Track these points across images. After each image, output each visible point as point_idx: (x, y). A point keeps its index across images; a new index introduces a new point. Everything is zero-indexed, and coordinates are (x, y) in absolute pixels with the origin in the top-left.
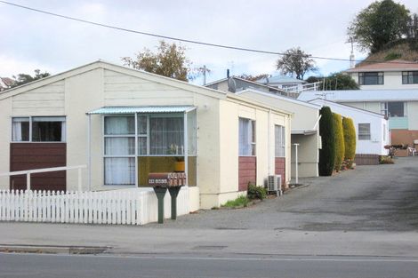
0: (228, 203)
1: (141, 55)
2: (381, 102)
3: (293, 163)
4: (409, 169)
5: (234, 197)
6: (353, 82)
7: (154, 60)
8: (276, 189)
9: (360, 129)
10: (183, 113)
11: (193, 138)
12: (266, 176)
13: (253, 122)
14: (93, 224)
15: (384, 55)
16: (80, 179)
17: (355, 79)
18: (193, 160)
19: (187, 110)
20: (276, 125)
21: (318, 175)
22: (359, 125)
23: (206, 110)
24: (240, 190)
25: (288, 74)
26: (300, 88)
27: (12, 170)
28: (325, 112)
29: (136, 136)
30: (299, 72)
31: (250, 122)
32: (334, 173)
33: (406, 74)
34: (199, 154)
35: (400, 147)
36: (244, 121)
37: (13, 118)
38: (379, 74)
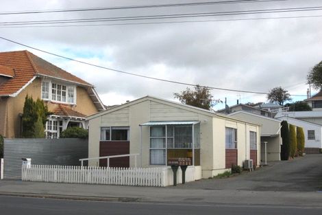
0: (219, 175)
1: (184, 92)
3: (262, 153)
5: (222, 172)
7: (192, 95)
8: (249, 168)
9: (309, 133)
10: (192, 125)
11: (198, 139)
12: (244, 160)
13: (236, 130)
14: (137, 186)
16: (136, 161)
17: (310, 105)
18: (198, 152)
19: (194, 123)
20: (251, 132)
21: (280, 160)
22: (309, 131)
23: (205, 123)
24: (226, 168)
25: (274, 103)
26: (280, 110)
27: (100, 156)
28: (284, 124)
29: (166, 137)
30: (281, 101)
31: (234, 130)
32: (290, 159)
34: (202, 148)
36: (229, 129)
37: (101, 128)
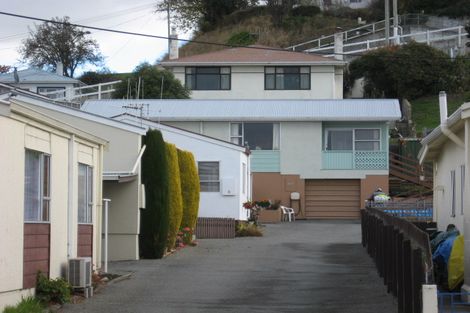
2: (232, 122)
4: (294, 246)
5: (15, 300)
6: (177, 83)
8: (83, 284)
12: (65, 260)
13: (47, 158)
15: (225, 36)
17: (180, 77)
20: (81, 164)
21: (137, 257)
22: (200, 163)
26: (71, 93)
28: (152, 141)
31: (42, 158)
33: (272, 71)
35: (265, 204)
36: (32, 155)
38: (224, 71)
